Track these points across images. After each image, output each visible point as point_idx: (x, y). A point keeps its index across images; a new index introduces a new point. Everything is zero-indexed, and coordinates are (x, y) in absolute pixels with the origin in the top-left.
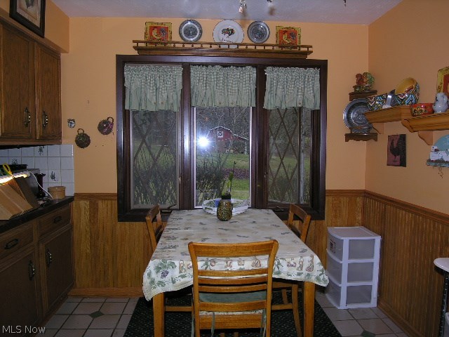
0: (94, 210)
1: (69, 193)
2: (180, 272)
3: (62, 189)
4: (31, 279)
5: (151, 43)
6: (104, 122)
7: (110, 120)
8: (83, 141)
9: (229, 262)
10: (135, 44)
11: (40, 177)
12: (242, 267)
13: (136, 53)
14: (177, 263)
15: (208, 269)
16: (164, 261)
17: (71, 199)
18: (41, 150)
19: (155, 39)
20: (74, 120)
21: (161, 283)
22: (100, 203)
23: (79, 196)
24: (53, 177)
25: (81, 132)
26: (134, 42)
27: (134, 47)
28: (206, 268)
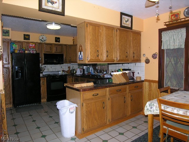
0: (150, 86)
1: (143, 79)
2: (156, 108)
3: (140, 78)
4: (125, 102)
5: (172, 22)
6: (154, 54)
7: (156, 53)
8: (147, 61)
9: (173, 109)
10: (165, 24)
11: (133, 73)
12: (178, 113)
13: (165, 27)
14: (155, 105)
15: (165, 110)
16: (151, 103)
17: (143, 81)
18: (135, 64)
19: (173, 19)
20: (145, 54)
21: (150, 111)
22: (152, 83)
23: (146, 80)
24: (138, 73)
25: (147, 58)
26: (164, 23)
27: (164, 25)
28: (164, 109)
